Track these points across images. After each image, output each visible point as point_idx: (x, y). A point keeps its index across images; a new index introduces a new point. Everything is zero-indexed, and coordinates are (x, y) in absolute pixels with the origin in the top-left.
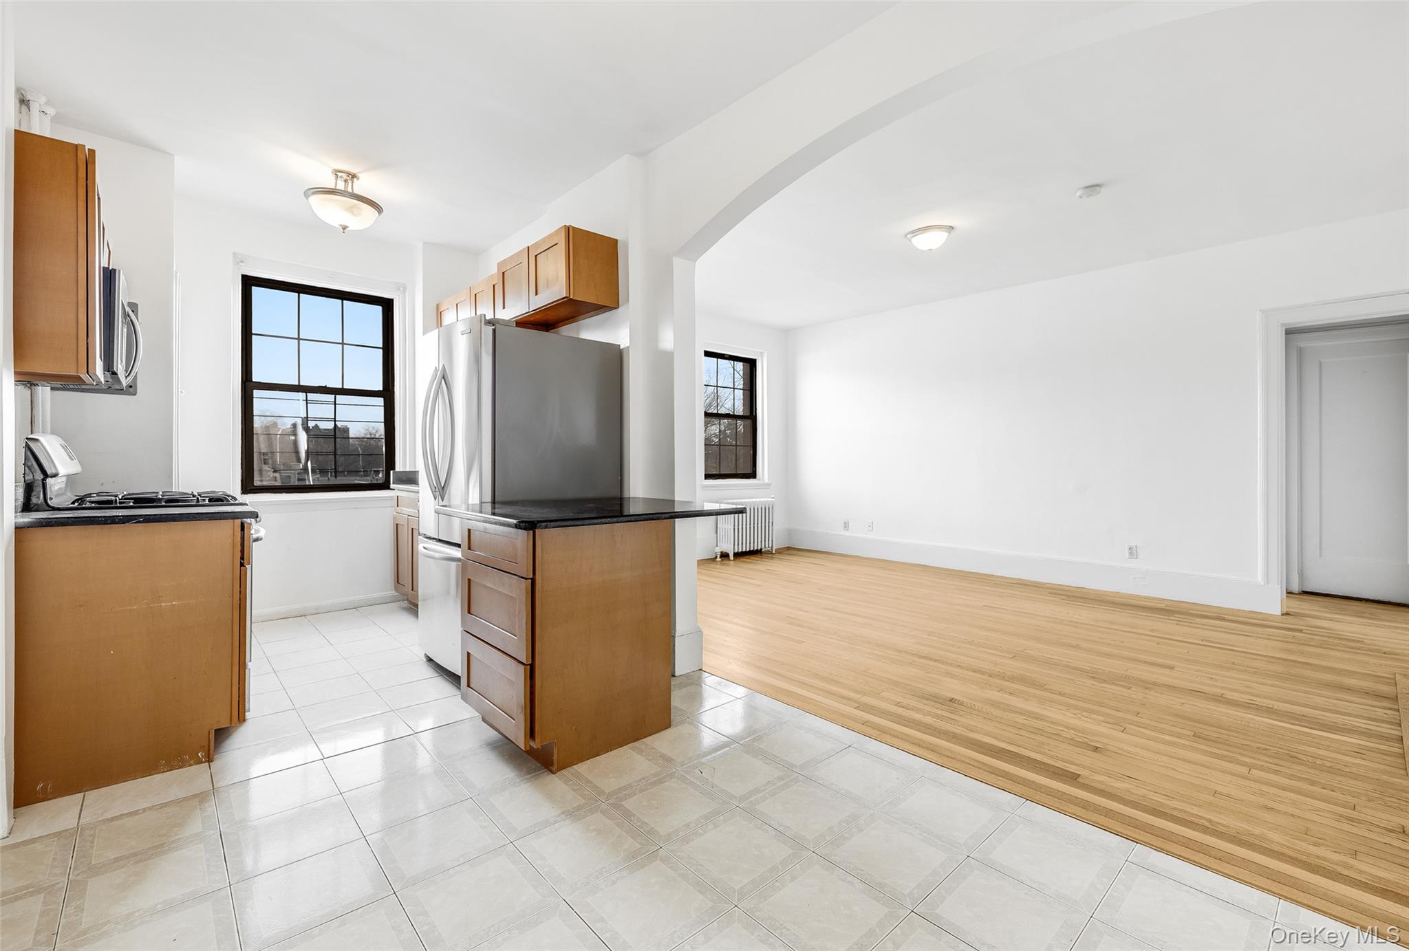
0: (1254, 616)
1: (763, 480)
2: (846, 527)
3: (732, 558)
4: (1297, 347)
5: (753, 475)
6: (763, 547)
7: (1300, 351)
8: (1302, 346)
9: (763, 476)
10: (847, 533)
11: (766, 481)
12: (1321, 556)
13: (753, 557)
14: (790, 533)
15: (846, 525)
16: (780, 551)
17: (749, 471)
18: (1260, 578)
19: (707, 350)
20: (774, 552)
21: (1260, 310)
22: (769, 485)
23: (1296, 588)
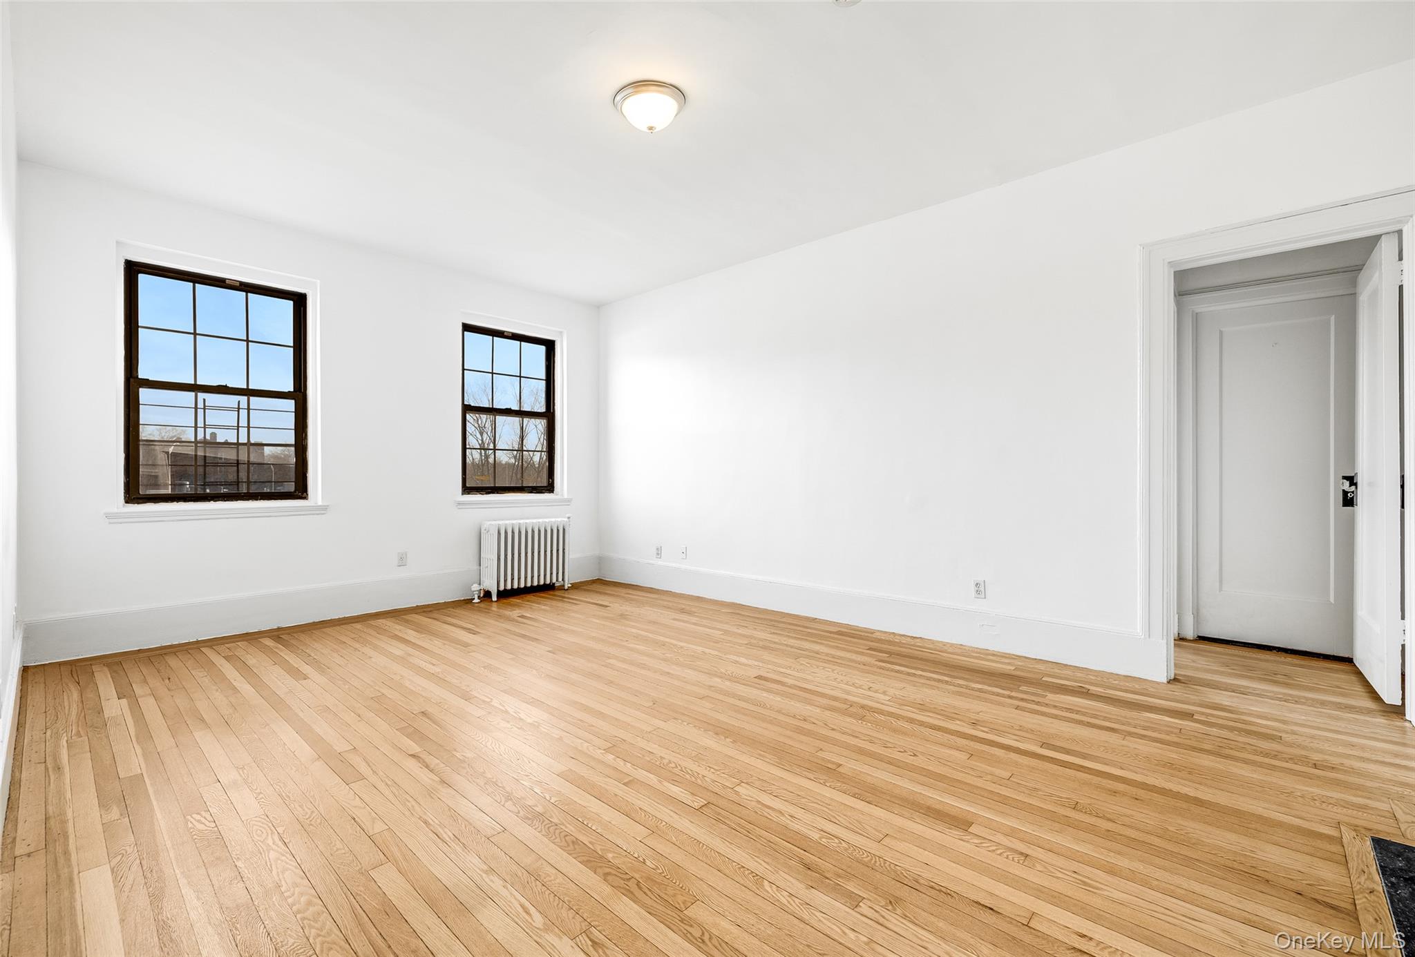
0: (1129, 685)
1: (562, 495)
2: (658, 554)
3: (494, 598)
4: (1193, 311)
5: (550, 488)
6: (554, 580)
7: (1197, 317)
8: (1198, 310)
9: (562, 490)
10: (660, 562)
11: (566, 496)
12: (1221, 590)
13: (530, 597)
14: (601, 561)
15: (659, 552)
16: (576, 587)
17: (544, 482)
18: (1139, 628)
19: (465, 322)
20: (566, 587)
21: (1140, 245)
22: (569, 501)
23: (1190, 633)
